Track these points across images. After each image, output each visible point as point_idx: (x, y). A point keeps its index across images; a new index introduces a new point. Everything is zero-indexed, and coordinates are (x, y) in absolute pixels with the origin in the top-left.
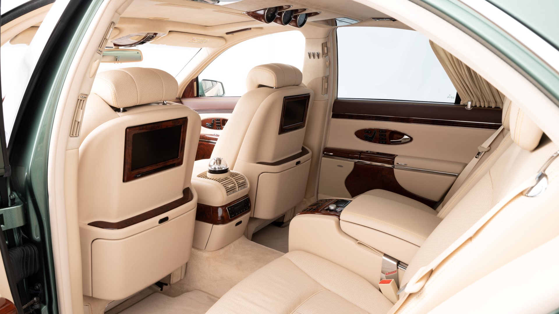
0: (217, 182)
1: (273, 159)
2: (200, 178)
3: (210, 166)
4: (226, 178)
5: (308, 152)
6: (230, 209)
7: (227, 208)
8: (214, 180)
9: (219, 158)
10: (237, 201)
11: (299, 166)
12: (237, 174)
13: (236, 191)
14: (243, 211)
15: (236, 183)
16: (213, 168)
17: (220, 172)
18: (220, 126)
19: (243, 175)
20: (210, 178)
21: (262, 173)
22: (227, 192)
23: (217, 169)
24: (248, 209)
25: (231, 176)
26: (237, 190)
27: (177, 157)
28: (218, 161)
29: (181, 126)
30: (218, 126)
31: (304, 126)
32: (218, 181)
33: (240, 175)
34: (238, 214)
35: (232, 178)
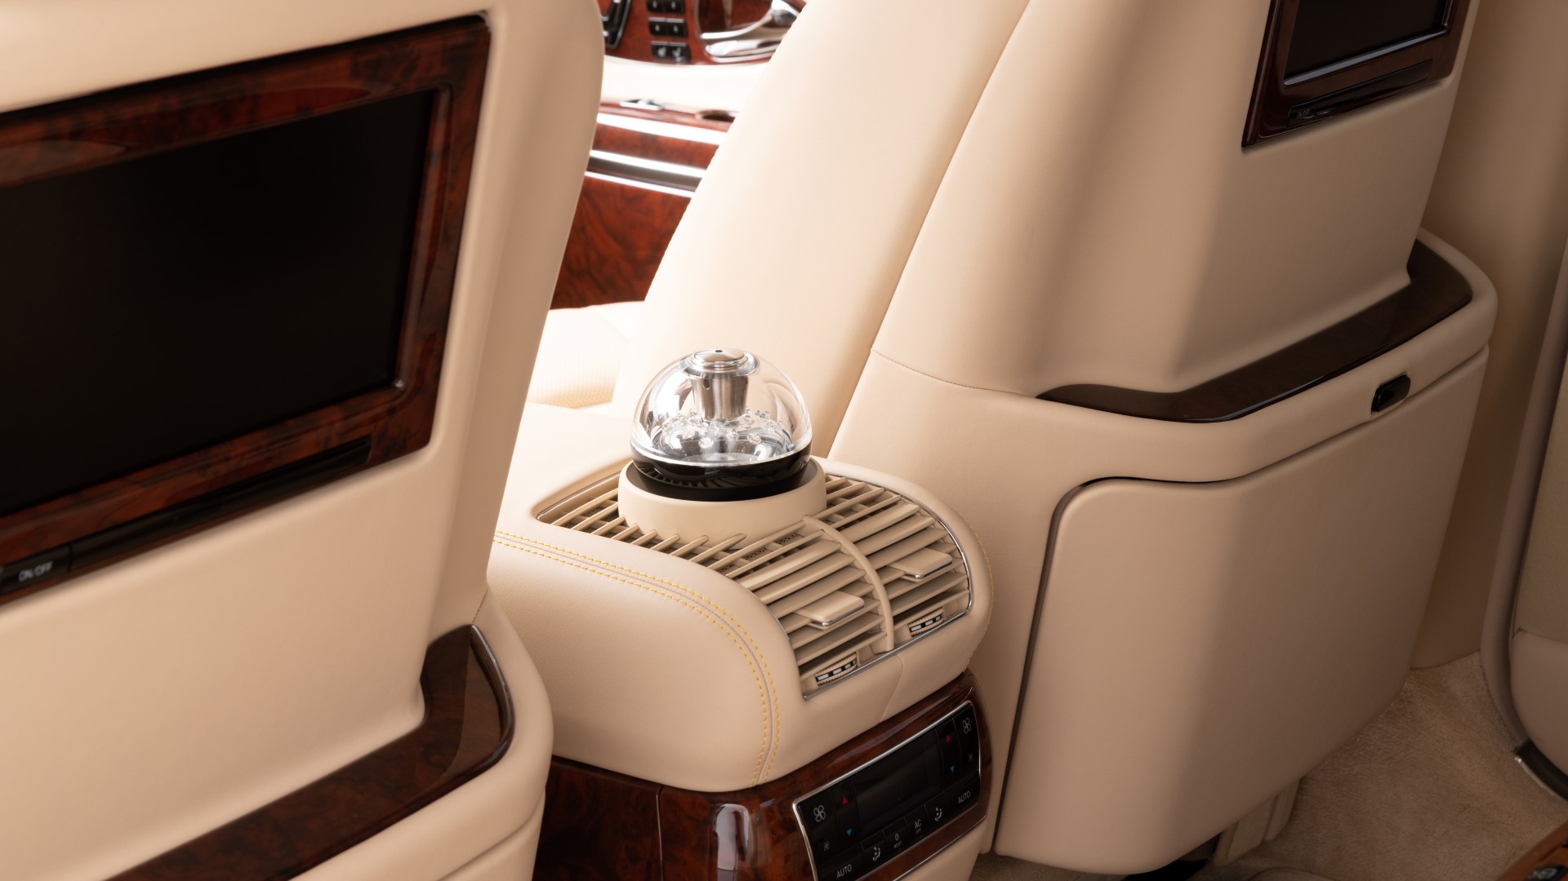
0: (708, 572)
1: (1186, 359)
2: (554, 530)
3: (648, 420)
4: (792, 542)
5: (1463, 297)
6: (820, 813)
7: (801, 806)
8: (688, 555)
9: (727, 359)
10: (883, 737)
11: (1399, 413)
12: (878, 501)
13: (877, 656)
14: (929, 826)
15: (876, 583)
16: (676, 445)
17: (742, 483)
18: (683, 32)
19: (931, 504)
20: (648, 533)
21: (1087, 484)
22: (803, 669)
23: (711, 460)
24: (968, 803)
25: (827, 520)
26: (887, 644)
27: (388, 383)
28: (716, 384)
29: (428, 100)
30: (666, 31)
31: (1446, 71)
32: (722, 570)
33: (908, 509)
34: (888, 853)
35: (837, 536)
